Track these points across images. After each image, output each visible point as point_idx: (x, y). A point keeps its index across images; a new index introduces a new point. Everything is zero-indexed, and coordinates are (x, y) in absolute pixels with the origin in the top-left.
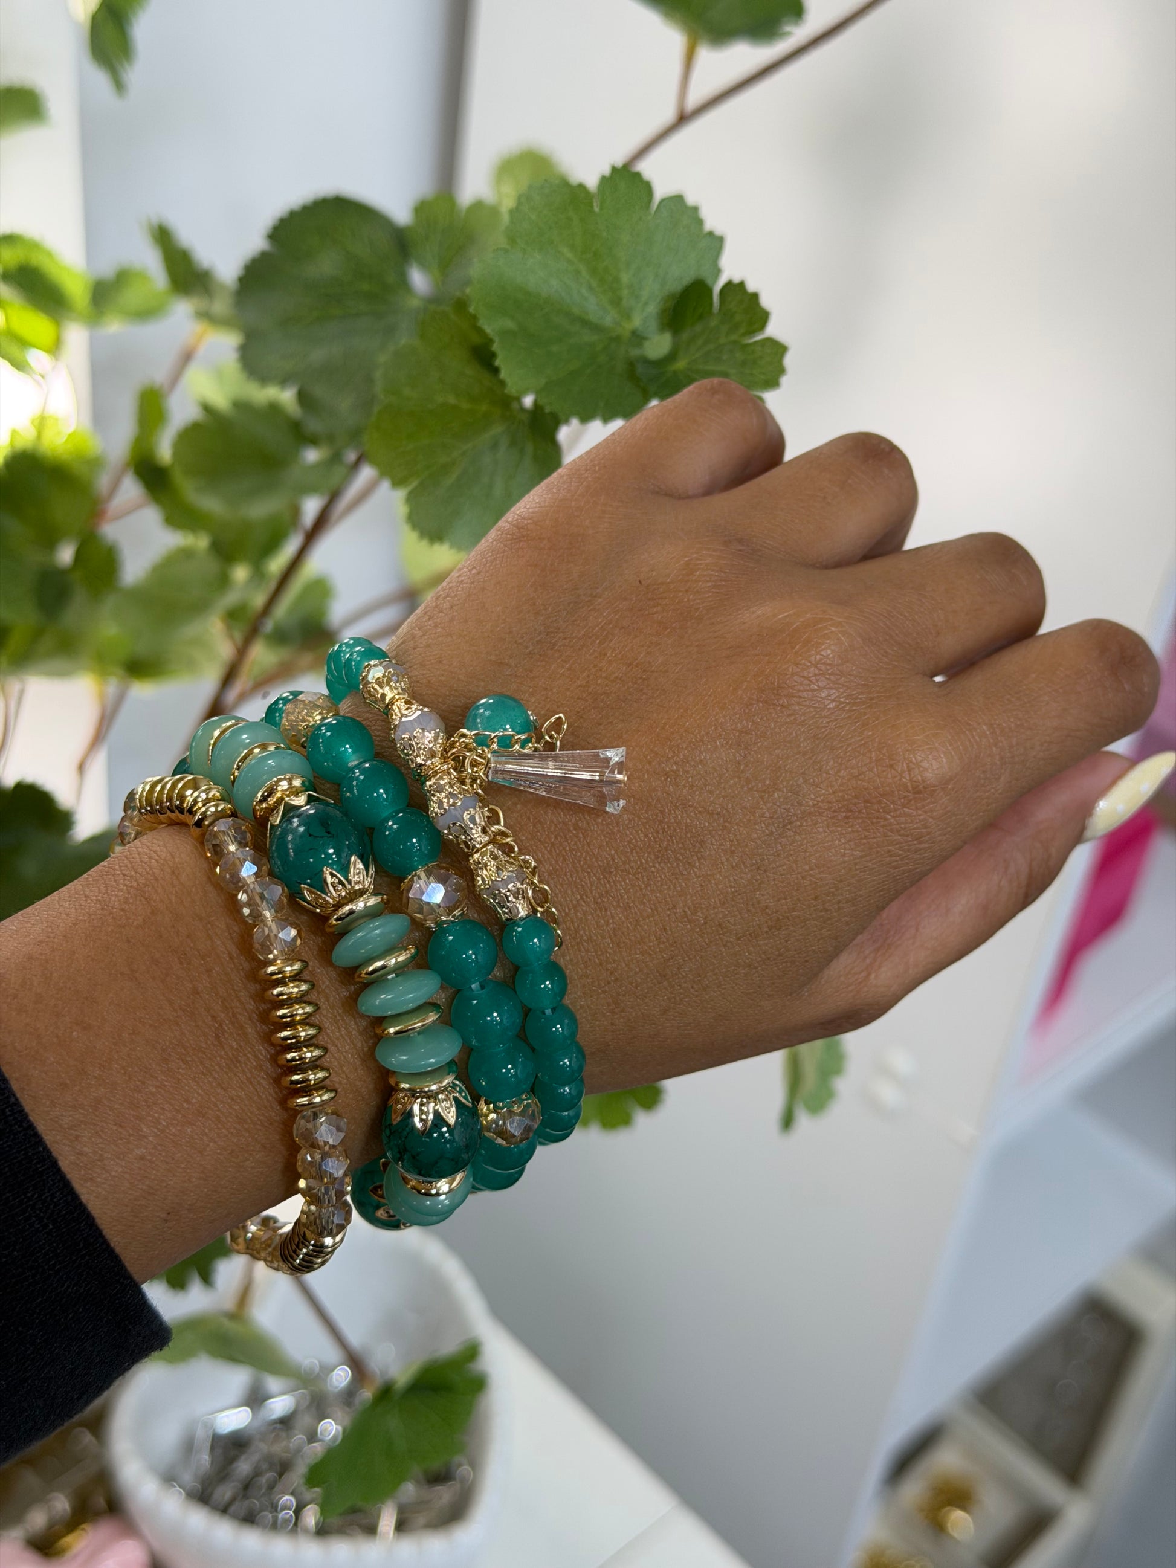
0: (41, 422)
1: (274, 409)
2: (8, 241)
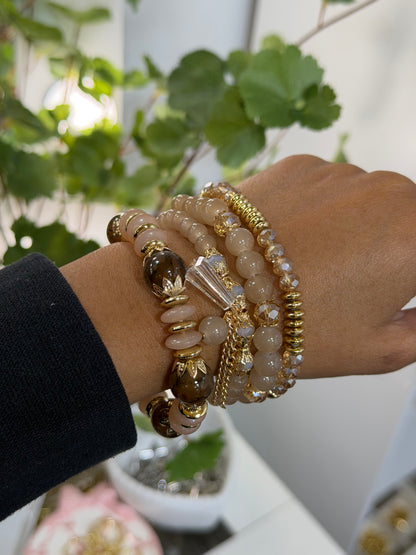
0: (105, 121)
1: (178, 120)
2: (98, 60)
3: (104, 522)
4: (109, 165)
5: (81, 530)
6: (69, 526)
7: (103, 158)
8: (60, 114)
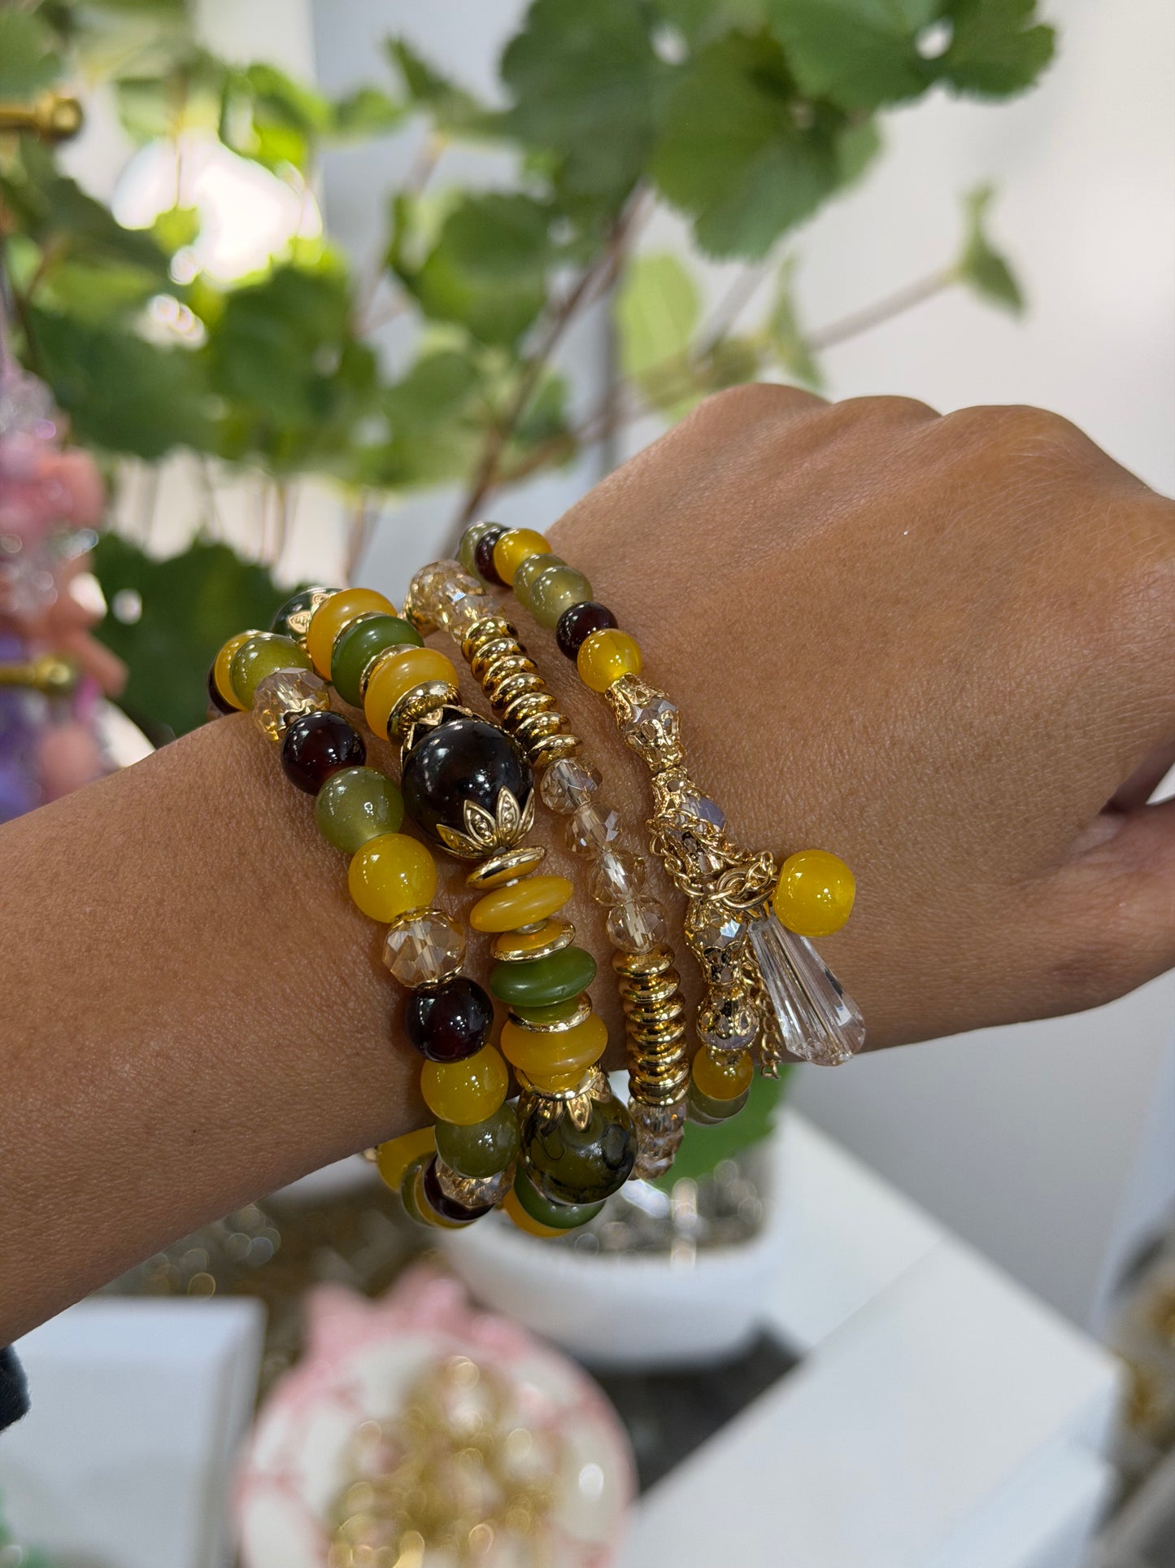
0: (295, 243)
2: (258, 70)
3: (441, 1372)
4: (328, 361)
5: (379, 1403)
6: (345, 1396)
7: (311, 344)
8: (169, 235)
